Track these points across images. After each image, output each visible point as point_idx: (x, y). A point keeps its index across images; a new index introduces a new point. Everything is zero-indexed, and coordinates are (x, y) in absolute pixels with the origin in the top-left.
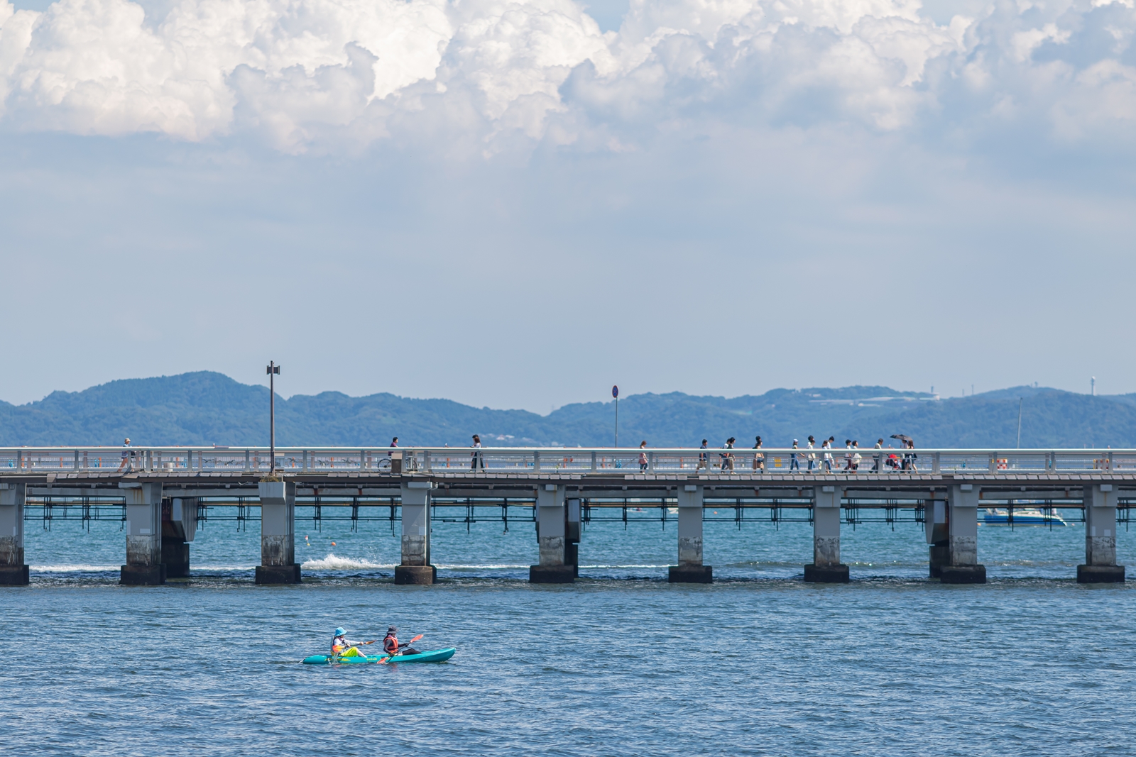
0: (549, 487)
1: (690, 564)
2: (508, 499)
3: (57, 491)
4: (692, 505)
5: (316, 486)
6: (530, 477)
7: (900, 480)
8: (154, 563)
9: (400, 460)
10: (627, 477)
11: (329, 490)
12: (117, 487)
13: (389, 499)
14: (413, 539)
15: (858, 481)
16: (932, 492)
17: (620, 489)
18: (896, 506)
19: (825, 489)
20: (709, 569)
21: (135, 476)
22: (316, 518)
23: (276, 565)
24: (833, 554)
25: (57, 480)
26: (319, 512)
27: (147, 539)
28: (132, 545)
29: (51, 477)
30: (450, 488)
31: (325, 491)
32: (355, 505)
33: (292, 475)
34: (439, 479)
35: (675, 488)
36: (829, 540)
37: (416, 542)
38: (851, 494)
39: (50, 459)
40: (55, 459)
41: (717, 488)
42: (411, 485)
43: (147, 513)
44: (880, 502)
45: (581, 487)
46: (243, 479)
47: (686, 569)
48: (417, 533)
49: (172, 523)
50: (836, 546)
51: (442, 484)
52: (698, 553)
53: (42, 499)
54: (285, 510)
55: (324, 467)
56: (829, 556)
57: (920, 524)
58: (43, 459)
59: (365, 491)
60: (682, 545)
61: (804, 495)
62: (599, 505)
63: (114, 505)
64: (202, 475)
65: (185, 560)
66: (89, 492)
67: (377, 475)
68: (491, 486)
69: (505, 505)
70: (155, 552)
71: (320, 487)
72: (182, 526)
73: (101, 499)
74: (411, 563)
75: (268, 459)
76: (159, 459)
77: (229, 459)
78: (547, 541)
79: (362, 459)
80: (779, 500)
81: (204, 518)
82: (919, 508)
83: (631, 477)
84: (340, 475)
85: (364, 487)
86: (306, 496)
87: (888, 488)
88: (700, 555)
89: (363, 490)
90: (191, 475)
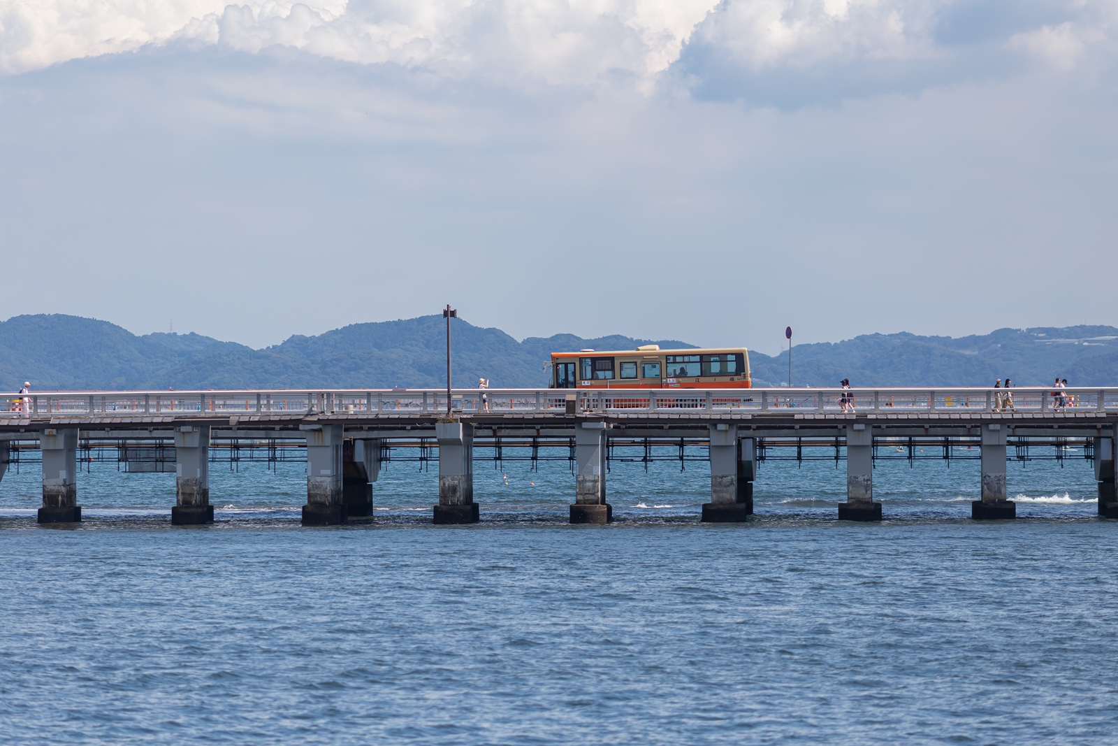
0: (721, 427)
1: (859, 501)
2: (685, 439)
3: (242, 433)
4: (861, 444)
5: (494, 427)
6: (702, 417)
7: (1065, 418)
8: (335, 502)
9: (574, 401)
10: (796, 417)
11: (507, 431)
12: (297, 429)
13: (568, 439)
14: (588, 478)
15: (1023, 419)
16: (1099, 429)
17: (793, 428)
18: (1066, 443)
19: (991, 427)
20: (878, 507)
21: (315, 418)
22: (496, 459)
23: (453, 504)
24: (999, 491)
25: (240, 423)
26: (500, 453)
27: (327, 479)
28: (313, 485)
29: (233, 420)
30: (625, 428)
31: (503, 432)
32: (535, 445)
33: (469, 417)
34: (613, 420)
35: (844, 427)
36: (996, 477)
37: (590, 481)
38: (1019, 431)
39: (236, 402)
40: (240, 402)
41: (887, 427)
42: (585, 425)
43: (328, 454)
44: (1051, 439)
45: (754, 426)
46: (420, 420)
47: (855, 507)
48: (591, 473)
49: (355, 464)
50: (1002, 482)
51: (616, 424)
52: (867, 491)
53: (229, 441)
54: (461, 451)
55: (500, 409)
56: (995, 492)
57: (1089, 460)
58: (228, 402)
59: (543, 432)
60: (852, 482)
61: (973, 433)
62: (774, 444)
63: (300, 446)
64: (380, 416)
65: (368, 500)
66: (274, 434)
67: (551, 416)
68: (666, 426)
69: (681, 445)
70: (336, 493)
71: (498, 428)
72: (364, 467)
73: (287, 441)
74: (585, 501)
75: (446, 401)
76: (340, 401)
77: (407, 401)
78: (719, 480)
79: (537, 400)
80: (950, 439)
81: (387, 459)
82: (1087, 445)
83: (801, 417)
84: (515, 416)
85: (541, 428)
86: (484, 436)
87: (1056, 425)
88: (869, 492)
89: (541, 430)
90: (370, 417)
